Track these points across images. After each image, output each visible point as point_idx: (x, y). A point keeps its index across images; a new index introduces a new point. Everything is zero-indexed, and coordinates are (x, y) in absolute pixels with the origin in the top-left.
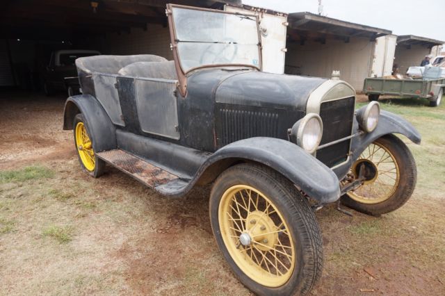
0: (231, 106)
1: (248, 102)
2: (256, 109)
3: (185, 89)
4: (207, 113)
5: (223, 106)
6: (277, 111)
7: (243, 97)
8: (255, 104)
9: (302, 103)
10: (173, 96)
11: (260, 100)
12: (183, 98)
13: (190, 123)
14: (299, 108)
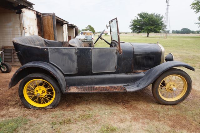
0: (140, 55)
1: (146, 52)
2: (148, 54)
3: (121, 51)
4: (130, 58)
5: (137, 55)
6: (154, 54)
7: (144, 51)
8: (148, 53)
9: (161, 51)
10: (115, 54)
11: (149, 51)
12: (120, 55)
13: (122, 64)
14: (160, 52)
